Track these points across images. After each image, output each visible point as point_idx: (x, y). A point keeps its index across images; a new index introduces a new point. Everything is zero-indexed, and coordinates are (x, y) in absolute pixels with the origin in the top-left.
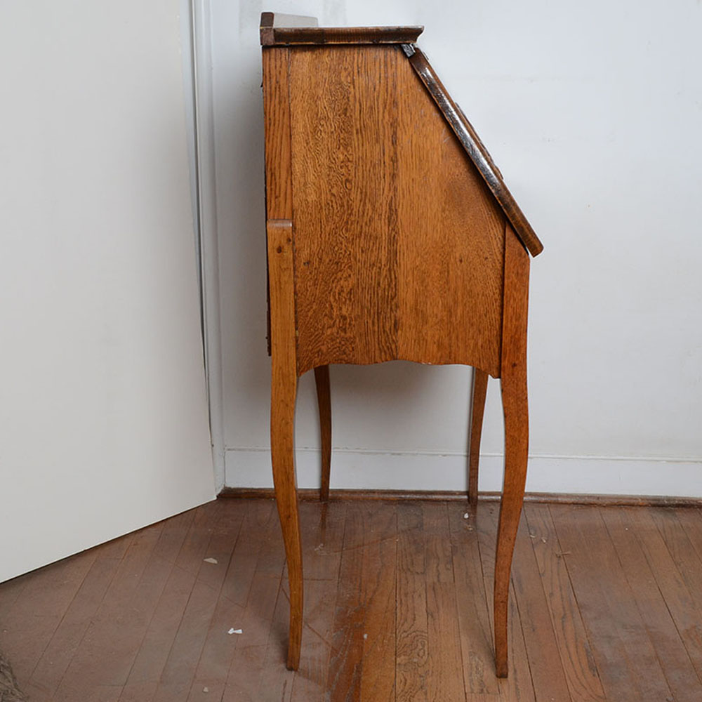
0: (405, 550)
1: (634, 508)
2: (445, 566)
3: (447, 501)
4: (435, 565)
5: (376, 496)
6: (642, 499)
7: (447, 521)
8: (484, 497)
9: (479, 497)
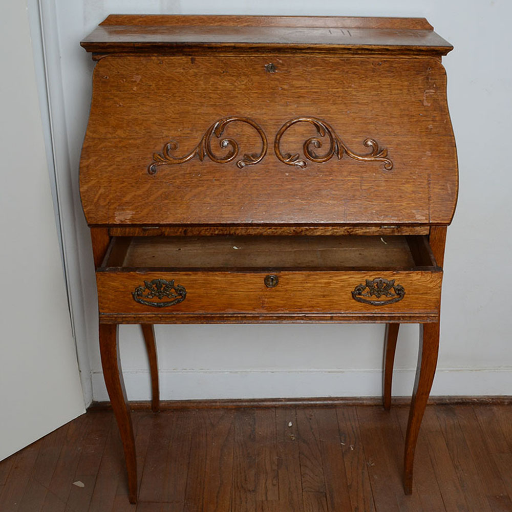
0: (240, 465)
2: (272, 481)
5: (218, 405)
7: (275, 430)
8: (305, 402)
9: (301, 403)
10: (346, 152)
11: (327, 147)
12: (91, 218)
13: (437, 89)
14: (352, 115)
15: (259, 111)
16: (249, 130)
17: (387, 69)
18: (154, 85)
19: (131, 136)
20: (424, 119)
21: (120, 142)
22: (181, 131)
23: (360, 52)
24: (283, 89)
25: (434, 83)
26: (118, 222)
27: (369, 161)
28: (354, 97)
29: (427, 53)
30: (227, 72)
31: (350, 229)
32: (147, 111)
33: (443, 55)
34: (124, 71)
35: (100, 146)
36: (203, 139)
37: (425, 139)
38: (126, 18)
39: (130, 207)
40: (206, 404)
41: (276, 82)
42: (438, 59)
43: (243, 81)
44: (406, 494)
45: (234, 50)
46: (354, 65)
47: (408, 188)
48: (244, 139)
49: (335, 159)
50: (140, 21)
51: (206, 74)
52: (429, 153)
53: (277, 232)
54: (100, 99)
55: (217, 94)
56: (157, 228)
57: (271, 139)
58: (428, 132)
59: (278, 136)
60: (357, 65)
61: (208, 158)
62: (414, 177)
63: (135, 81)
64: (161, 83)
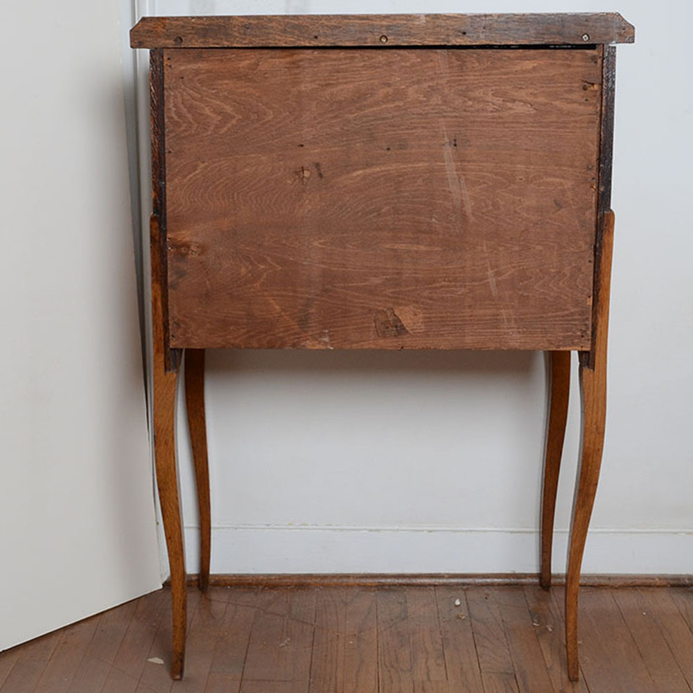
0: (388, 644)
1: (651, 589)
2: (436, 661)
3: (435, 586)
4: (424, 660)
5: (351, 581)
6: (660, 579)
7: (435, 609)
8: (477, 580)
9: (471, 580)
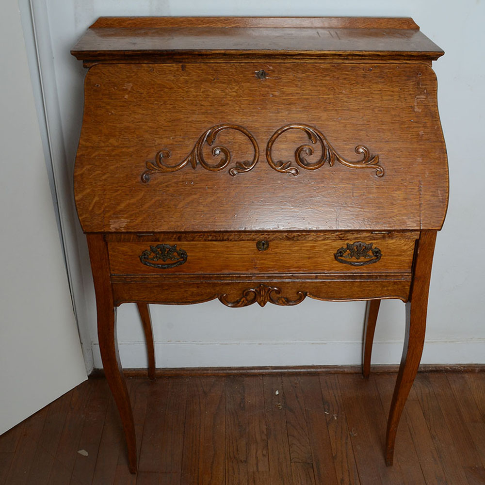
0: (232, 434)
2: (262, 452)
3: (263, 375)
7: (263, 398)
8: (290, 370)
9: (286, 370)
10: (338, 160)
11: (318, 154)
12: (86, 226)
13: (428, 94)
14: (344, 121)
15: (250, 118)
16: (241, 138)
17: (378, 74)
18: (145, 93)
19: (124, 144)
20: (415, 125)
21: (113, 150)
22: (173, 139)
23: (350, 58)
24: (274, 96)
25: (425, 88)
26: (113, 230)
27: (360, 168)
28: (345, 103)
29: (418, 58)
30: (218, 79)
31: (341, 234)
32: (139, 119)
33: (434, 60)
34: (116, 78)
35: (94, 155)
36: (195, 147)
37: (415, 146)
38: (116, 20)
39: (125, 216)
40: (199, 372)
41: (267, 89)
42: (428, 64)
43: (234, 88)
44: (387, 466)
45: (225, 57)
46: (346, 71)
47: (399, 194)
48: (236, 146)
49: (326, 167)
50: (130, 23)
51: (197, 81)
52: (420, 160)
53: (269, 238)
54: (92, 108)
55: (208, 101)
56: (152, 234)
57: (263, 147)
58: (419, 138)
59: (270, 144)
60: (348, 71)
61: (201, 166)
62: (405, 184)
63: (126, 89)
64: (152, 90)
